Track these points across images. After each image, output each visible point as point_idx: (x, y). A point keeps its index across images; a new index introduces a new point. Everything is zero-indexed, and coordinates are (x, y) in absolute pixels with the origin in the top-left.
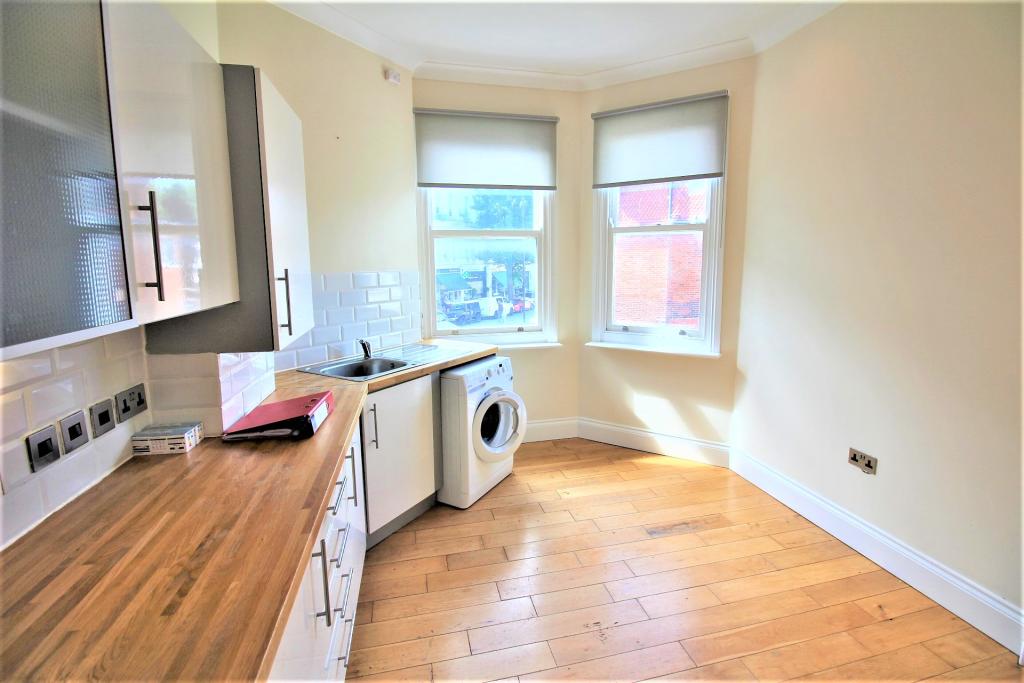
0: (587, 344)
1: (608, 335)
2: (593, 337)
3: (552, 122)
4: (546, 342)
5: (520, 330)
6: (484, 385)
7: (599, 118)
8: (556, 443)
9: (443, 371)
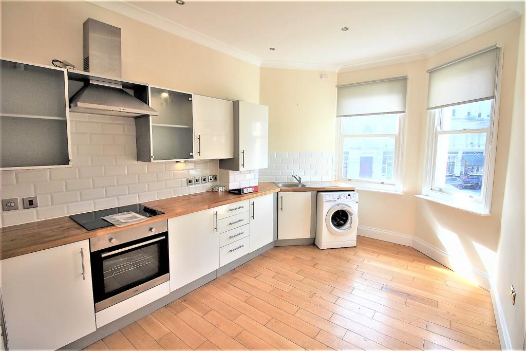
0: (416, 196)
1: (432, 193)
2: (423, 193)
3: (404, 79)
4: (396, 191)
5: (383, 183)
6: (336, 201)
7: (431, 72)
8: (395, 245)
9: (318, 192)
